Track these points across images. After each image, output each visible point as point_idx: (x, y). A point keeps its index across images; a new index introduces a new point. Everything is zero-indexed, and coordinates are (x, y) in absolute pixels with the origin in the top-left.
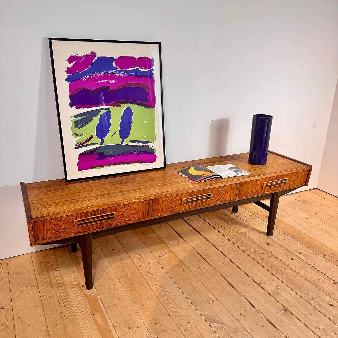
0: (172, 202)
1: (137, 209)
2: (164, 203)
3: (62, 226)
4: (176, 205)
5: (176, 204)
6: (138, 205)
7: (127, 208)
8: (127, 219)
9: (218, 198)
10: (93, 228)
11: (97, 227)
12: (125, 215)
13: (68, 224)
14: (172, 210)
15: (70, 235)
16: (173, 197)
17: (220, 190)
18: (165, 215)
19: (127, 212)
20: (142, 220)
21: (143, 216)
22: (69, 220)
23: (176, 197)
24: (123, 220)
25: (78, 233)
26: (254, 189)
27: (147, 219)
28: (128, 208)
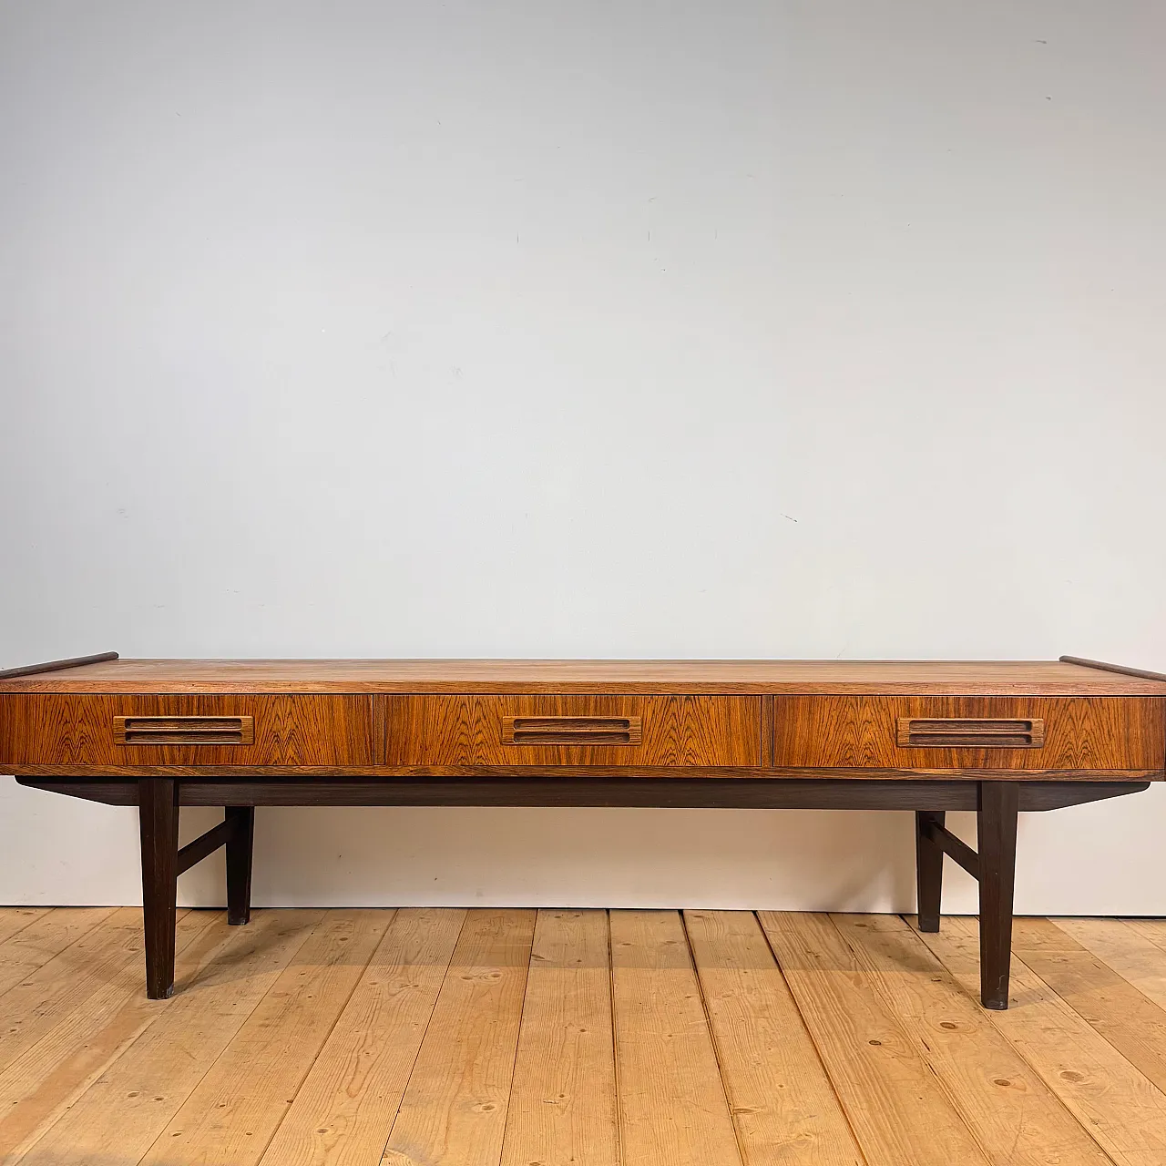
0: (463, 722)
1: (326, 721)
2: (432, 719)
3: (80, 727)
4: (480, 738)
5: (480, 736)
6: (331, 707)
7: (291, 713)
8: (291, 752)
9: (669, 745)
10: (173, 760)
11: (185, 760)
12: (284, 735)
13: (98, 724)
14: (463, 754)
15: (102, 768)
16: (465, 704)
17: (674, 714)
18: (438, 772)
19: (290, 725)
20: (348, 771)
21: (351, 757)
22: (99, 713)
23: (478, 703)
24: (277, 755)
25: (126, 764)
26: (849, 738)
27: (366, 772)
28: (293, 710)
